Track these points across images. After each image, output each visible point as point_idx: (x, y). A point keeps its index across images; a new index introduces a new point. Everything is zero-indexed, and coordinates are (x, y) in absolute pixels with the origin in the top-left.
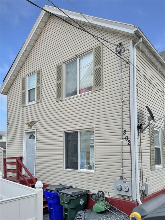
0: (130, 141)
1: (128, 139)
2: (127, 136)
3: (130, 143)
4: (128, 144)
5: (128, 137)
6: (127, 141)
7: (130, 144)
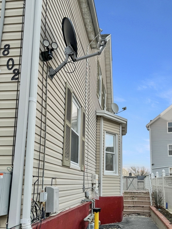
0: (18, 70)
1: (13, 65)
2: (12, 59)
3: (17, 77)
4: (13, 78)
5: (13, 62)
6: (11, 71)
7: (18, 79)
